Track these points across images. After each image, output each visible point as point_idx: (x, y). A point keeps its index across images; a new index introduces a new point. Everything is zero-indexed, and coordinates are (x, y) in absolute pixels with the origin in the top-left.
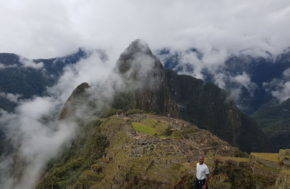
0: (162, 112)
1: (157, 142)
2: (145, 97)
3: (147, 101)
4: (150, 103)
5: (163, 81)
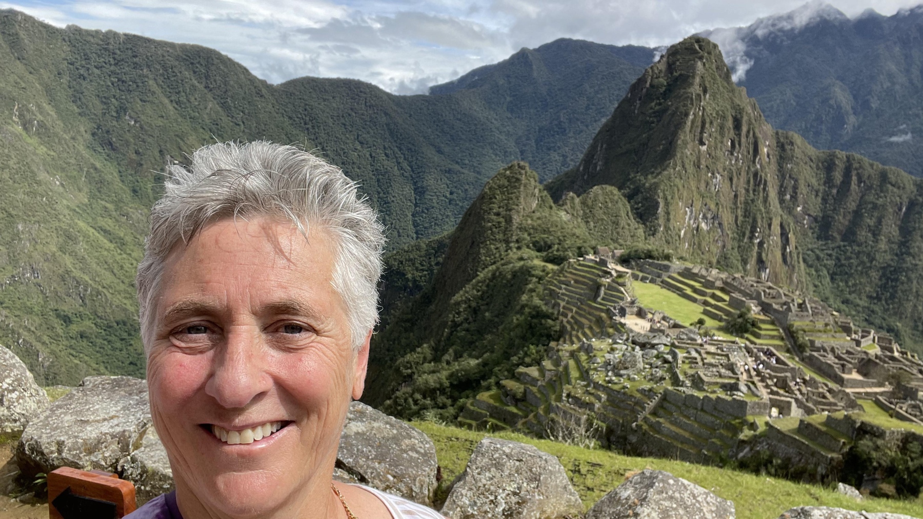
0: (745, 262)
1: (688, 344)
2: (691, 212)
3: (698, 227)
4: (709, 232)
5: (758, 166)
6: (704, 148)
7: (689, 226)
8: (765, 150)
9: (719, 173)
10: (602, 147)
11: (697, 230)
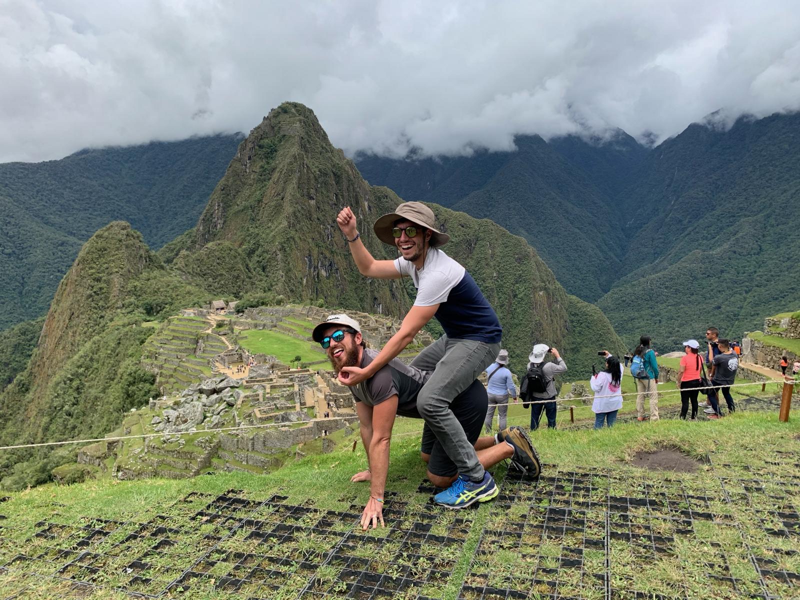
1: (258, 381)
2: (310, 261)
3: (318, 273)
4: (328, 278)
5: (362, 217)
6: (313, 202)
7: (310, 274)
8: (366, 203)
9: (329, 224)
10: (219, 205)
11: (318, 277)
